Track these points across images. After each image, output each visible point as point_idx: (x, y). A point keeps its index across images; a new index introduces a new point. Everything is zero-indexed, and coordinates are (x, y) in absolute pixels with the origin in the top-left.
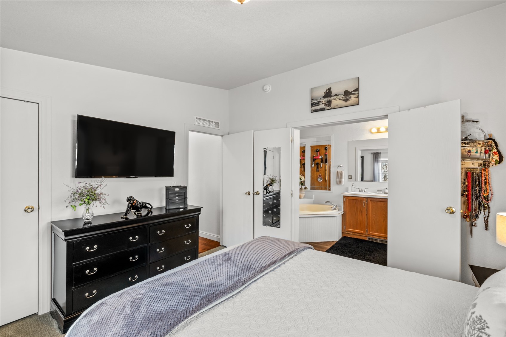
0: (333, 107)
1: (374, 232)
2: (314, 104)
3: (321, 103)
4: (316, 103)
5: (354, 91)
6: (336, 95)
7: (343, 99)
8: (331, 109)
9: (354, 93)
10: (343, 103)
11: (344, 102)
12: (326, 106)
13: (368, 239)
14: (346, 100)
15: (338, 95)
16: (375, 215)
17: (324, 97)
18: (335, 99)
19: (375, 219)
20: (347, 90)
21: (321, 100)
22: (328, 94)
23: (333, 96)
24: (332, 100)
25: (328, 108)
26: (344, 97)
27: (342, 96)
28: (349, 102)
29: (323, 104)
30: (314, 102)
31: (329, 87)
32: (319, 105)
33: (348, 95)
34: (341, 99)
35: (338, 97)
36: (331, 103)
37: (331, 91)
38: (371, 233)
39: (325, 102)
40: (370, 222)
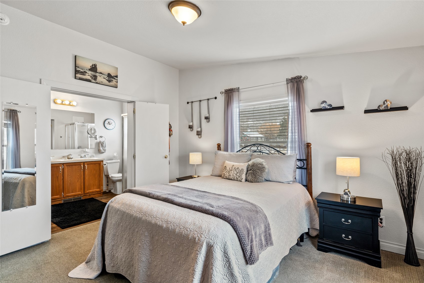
0: (98, 82)
1: (70, 193)
2: (80, 72)
3: (87, 74)
4: (82, 72)
5: (115, 76)
6: (101, 73)
7: (107, 79)
8: (97, 83)
9: (115, 78)
10: (107, 83)
11: (107, 81)
12: (92, 79)
13: (62, 202)
14: (109, 81)
15: (103, 74)
16: (70, 178)
17: (90, 70)
18: (100, 76)
19: (71, 182)
20: (110, 73)
21: (88, 72)
22: (94, 68)
23: (98, 73)
24: (97, 76)
25: (93, 81)
26: (107, 77)
27: (106, 76)
28: (111, 84)
29: (89, 75)
30: (80, 71)
31: (95, 64)
32: (85, 75)
33: (111, 78)
34: (105, 79)
35: (103, 76)
36: (97, 78)
37: (97, 68)
38: (67, 195)
39: (91, 75)
40: (66, 185)
